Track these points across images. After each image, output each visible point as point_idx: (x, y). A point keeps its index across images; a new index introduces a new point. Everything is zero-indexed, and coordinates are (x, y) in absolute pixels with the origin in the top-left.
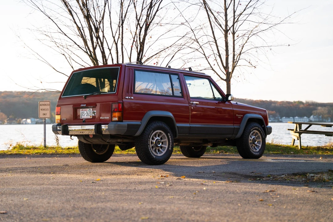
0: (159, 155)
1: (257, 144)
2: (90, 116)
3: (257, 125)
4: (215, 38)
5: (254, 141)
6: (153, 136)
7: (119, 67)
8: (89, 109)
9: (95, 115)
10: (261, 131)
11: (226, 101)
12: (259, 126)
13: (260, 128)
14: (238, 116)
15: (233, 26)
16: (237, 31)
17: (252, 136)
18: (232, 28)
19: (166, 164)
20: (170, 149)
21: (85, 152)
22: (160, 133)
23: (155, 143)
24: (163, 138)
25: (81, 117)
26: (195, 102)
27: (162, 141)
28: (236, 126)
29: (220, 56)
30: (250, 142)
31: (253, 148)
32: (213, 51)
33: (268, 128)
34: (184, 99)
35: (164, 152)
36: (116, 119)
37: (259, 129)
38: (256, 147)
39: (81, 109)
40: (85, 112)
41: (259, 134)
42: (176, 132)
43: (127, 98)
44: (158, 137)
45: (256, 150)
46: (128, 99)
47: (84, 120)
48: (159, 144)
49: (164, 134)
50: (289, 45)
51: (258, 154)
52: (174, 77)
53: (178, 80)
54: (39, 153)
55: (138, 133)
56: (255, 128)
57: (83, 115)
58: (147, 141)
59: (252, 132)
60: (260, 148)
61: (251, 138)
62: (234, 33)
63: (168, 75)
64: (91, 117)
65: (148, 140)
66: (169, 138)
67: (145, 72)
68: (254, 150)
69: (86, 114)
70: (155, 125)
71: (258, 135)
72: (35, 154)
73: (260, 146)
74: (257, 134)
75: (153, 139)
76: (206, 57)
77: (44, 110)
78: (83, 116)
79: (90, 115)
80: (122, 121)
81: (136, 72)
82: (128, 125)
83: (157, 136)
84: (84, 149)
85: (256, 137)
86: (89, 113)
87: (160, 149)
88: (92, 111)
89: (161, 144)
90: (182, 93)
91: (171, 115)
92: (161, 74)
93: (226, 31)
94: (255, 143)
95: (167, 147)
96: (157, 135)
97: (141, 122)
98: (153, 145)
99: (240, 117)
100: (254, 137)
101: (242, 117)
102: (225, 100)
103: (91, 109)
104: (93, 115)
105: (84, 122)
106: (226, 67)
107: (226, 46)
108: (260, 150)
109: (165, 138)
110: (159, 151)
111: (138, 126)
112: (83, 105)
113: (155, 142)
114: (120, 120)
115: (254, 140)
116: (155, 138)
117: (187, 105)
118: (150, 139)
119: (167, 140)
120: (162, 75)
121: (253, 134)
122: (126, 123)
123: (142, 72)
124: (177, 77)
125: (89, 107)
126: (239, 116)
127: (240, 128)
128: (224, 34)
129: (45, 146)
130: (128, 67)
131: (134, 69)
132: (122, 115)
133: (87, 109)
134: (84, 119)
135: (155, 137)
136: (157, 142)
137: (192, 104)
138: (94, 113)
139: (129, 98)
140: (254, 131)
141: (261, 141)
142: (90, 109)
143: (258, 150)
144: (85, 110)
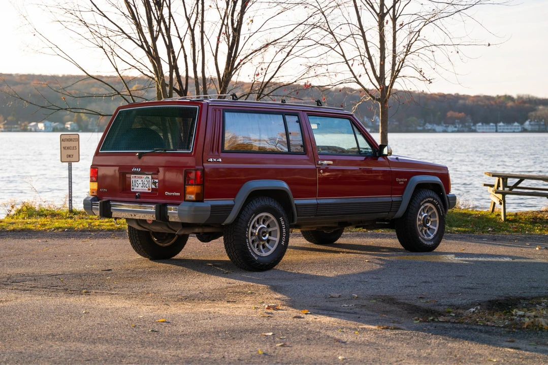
0: (264, 254)
1: (431, 227)
2: (147, 189)
3: (432, 194)
4: (361, 28)
5: (425, 221)
6: (254, 223)
7: (198, 107)
8: (146, 176)
9: (156, 186)
10: (438, 204)
11: (378, 157)
12: (436, 196)
13: (436, 200)
14: (398, 182)
15: (394, 7)
16: (399, 16)
17: (422, 213)
18: (392, 10)
19: (276, 269)
20: (283, 243)
21: (139, 242)
22: (267, 217)
23: (258, 233)
24: (270, 225)
25: (133, 189)
26: (325, 162)
27: (270, 230)
28: (395, 198)
29: (370, 59)
30: (418, 223)
31: (424, 233)
32: (358, 48)
33: (450, 199)
34: (308, 156)
35: (272, 250)
36: (193, 197)
37: (434, 201)
38: (428, 232)
39: (132, 176)
40: (140, 181)
41: (435, 210)
42: (293, 214)
43: (211, 160)
44: (263, 224)
45: (427, 237)
46: (214, 162)
47: (137, 194)
48: (265, 236)
49: (273, 218)
50: (489, 45)
51: (432, 243)
52: (292, 120)
53: (298, 123)
54: (61, 228)
55: (230, 219)
56: (427, 200)
57: (137, 185)
58: (244, 233)
59: (422, 207)
60: (435, 233)
61: (420, 217)
62: (394, 19)
63: (282, 116)
64: (149, 189)
65: (246, 230)
66: (282, 225)
67: (241, 114)
68: (426, 237)
69: (141, 185)
70: (257, 204)
71: (432, 211)
72: (54, 230)
73: (436, 229)
74: (431, 209)
75: (254, 227)
76: (346, 61)
77: (69, 148)
78: (135, 188)
79: (147, 186)
80: (202, 201)
81: (227, 114)
82: (212, 207)
83: (261, 223)
84: (138, 238)
85: (430, 213)
86: (146, 183)
87: (267, 245)
88: (150, 180)
89: (267, 235)
90: (304, 146)
91: (285, 185)
92: (268, 115)
93: (381, 16)
94: (428, 225)
95: (277, 240)
96: (262, 220)
97: (234, 200)
98: (254, 238)
99: (403, 183)
100: (426, 214)
101: (406, 183)
102: (377, 155)
103: (150, 177)
104: (154, 187)
105: (137, 197)
106: (380, 77)
107: (380, 42)
108: (435, 236)
109: (275, 226)
110: (264, 246)
111: (229, 208)
112: (135, 170)
113: (257, 231)
114: (200, 198)
115: (426, 219)
116: (257, 226)
117: (313, 166)
118: (249, 228)
119: (277, 228)
120: (270, 117)
121: (423, 210)
122: (209, 203)
123: (236, 114)
124: (296, 118)
125: (147, 173)
126: (401, 181)
127: (401, 202)
128: (378, 20)
129: (71, 211)
130: (212, 107)
131: (223, 109)
132: (203, 190)
133: (143, 176)
134: (138, 192)
135: (258, 223)
136: (261, 233)
137: (322, 164)
138: (154, 183)
139: (215, 160)
140: (426, 204)
141: (438, 222)
142: (148, 176)
143: (432, 236)
144: (139, 177)
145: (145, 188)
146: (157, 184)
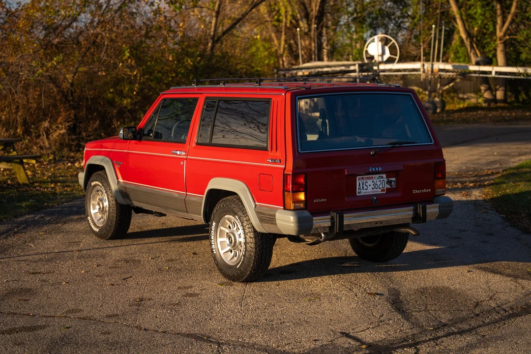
2: (380, 190)
8: (379, 175)
9: (391, 186)
25: (359, 193)
39: (357, 177)
40: (370, 182)
57: (365, 187)
64: (382, 191)
69: (372, 186)
78: (364, 191)
79: (381, 186)
86: (379, 183)
88: (385, 180)
103: (384, 176)
104: (389, 186)
133: (374, 176)
138: (389, 182)
142: (381, 175)
144: (368, 178)
145: (378, 190)
146: (393, 183)
